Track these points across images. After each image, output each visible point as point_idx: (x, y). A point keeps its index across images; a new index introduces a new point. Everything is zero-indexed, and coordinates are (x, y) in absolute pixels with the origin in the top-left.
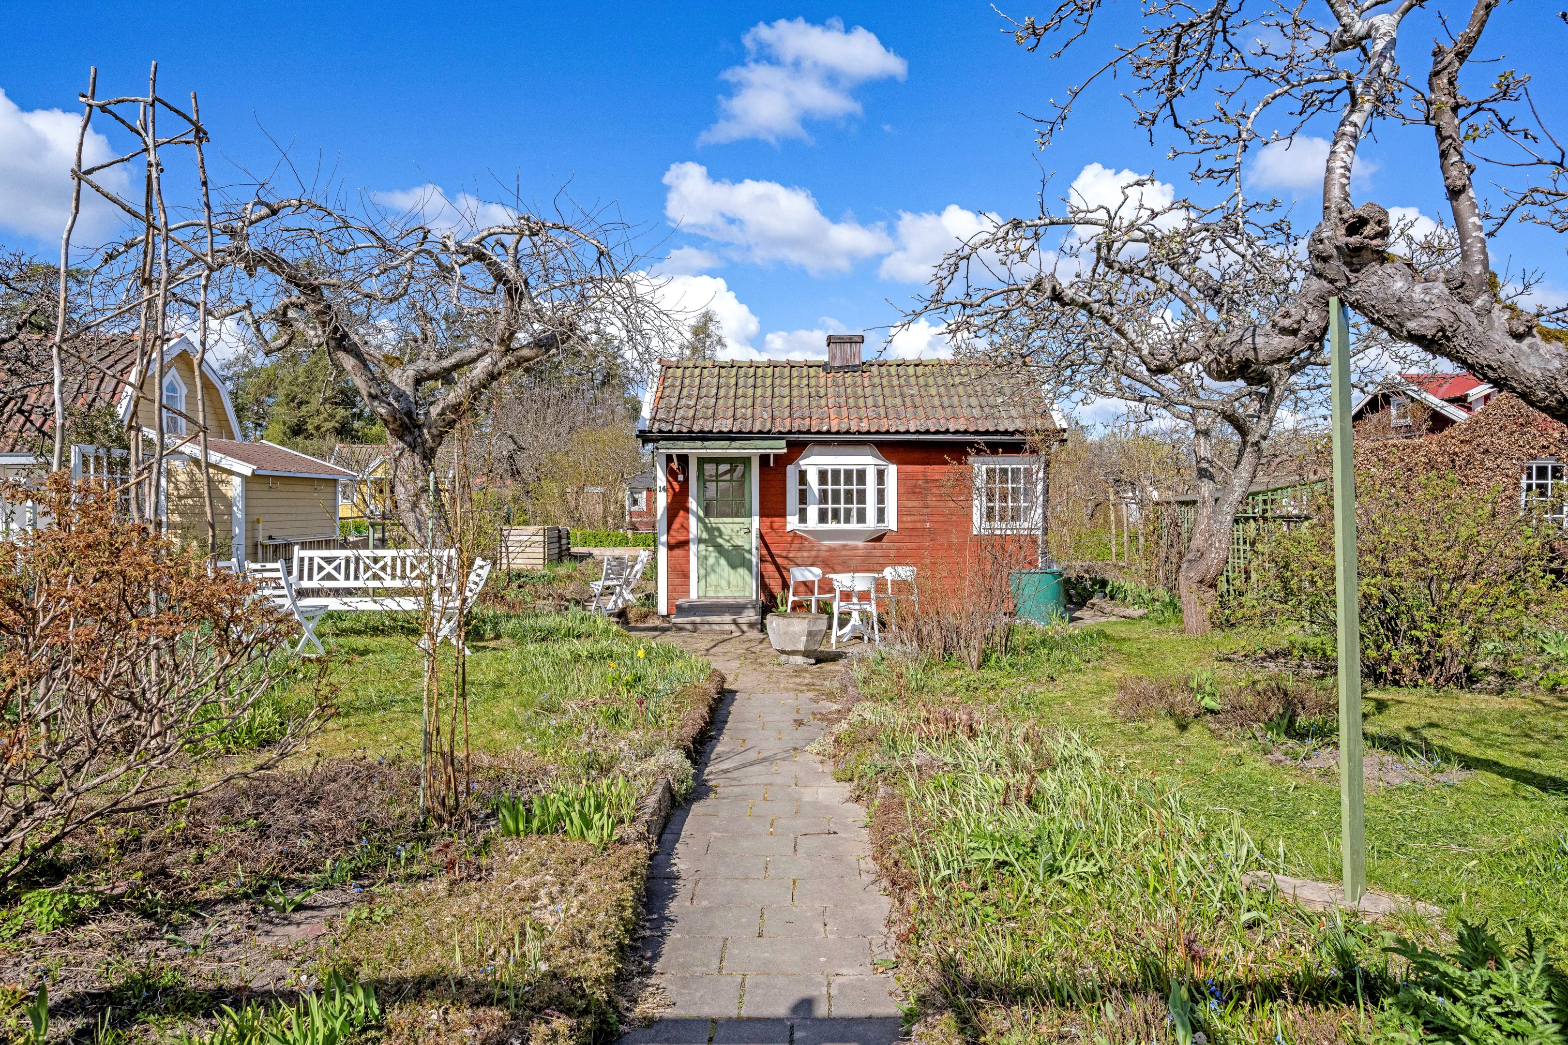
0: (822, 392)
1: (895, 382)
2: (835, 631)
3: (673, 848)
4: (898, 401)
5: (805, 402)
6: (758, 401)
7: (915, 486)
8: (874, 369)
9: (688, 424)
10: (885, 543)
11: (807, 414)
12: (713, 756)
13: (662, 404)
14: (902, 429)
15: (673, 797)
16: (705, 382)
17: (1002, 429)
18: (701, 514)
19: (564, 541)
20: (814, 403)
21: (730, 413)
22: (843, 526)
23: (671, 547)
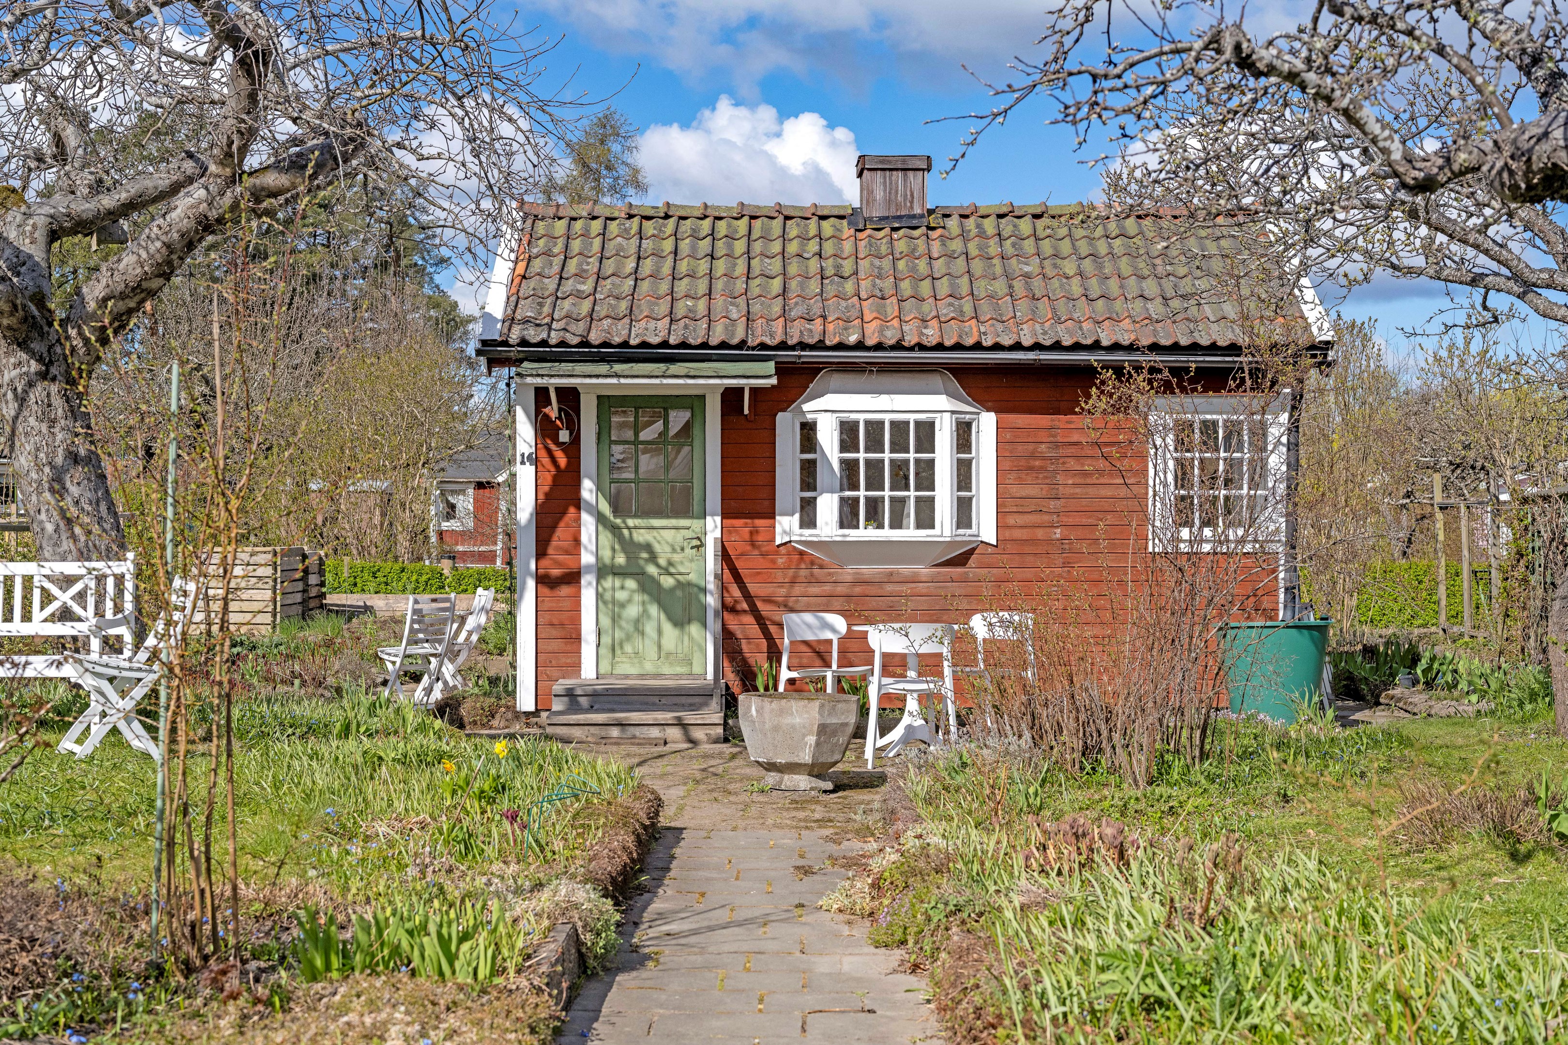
0: (848, 267)
1: (993, 249)
2: (872, 741)
3: (590, 1028)
4: (1000, 287)
5: (814, 286)
6: (719, 285)
7: (1033, 456)
8: (953, 223)
9: (580, 328)
10: (972, 569)
11: (817, 310)
12: (646, 916)
13: (527, 288)
14: (1007, 341)
15: (582, 958)
16: (611, 247)
17: (1205, 342)
18: (605, 508)
19: (313, 579)
20: (831, 290)
21: (663, 307)
22: (887, 534)
23: (542, 580)
